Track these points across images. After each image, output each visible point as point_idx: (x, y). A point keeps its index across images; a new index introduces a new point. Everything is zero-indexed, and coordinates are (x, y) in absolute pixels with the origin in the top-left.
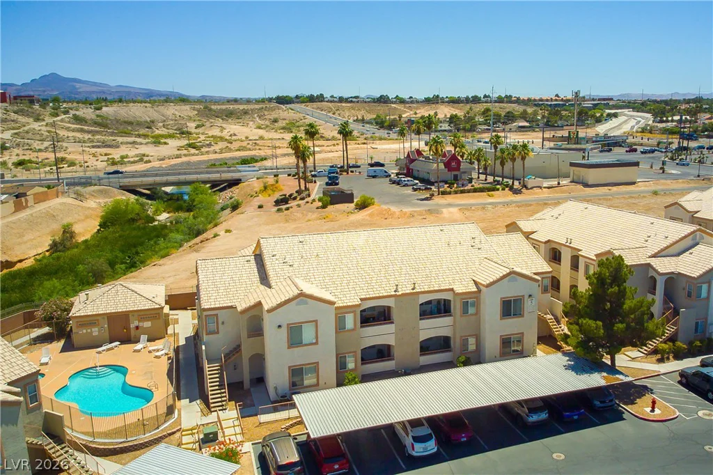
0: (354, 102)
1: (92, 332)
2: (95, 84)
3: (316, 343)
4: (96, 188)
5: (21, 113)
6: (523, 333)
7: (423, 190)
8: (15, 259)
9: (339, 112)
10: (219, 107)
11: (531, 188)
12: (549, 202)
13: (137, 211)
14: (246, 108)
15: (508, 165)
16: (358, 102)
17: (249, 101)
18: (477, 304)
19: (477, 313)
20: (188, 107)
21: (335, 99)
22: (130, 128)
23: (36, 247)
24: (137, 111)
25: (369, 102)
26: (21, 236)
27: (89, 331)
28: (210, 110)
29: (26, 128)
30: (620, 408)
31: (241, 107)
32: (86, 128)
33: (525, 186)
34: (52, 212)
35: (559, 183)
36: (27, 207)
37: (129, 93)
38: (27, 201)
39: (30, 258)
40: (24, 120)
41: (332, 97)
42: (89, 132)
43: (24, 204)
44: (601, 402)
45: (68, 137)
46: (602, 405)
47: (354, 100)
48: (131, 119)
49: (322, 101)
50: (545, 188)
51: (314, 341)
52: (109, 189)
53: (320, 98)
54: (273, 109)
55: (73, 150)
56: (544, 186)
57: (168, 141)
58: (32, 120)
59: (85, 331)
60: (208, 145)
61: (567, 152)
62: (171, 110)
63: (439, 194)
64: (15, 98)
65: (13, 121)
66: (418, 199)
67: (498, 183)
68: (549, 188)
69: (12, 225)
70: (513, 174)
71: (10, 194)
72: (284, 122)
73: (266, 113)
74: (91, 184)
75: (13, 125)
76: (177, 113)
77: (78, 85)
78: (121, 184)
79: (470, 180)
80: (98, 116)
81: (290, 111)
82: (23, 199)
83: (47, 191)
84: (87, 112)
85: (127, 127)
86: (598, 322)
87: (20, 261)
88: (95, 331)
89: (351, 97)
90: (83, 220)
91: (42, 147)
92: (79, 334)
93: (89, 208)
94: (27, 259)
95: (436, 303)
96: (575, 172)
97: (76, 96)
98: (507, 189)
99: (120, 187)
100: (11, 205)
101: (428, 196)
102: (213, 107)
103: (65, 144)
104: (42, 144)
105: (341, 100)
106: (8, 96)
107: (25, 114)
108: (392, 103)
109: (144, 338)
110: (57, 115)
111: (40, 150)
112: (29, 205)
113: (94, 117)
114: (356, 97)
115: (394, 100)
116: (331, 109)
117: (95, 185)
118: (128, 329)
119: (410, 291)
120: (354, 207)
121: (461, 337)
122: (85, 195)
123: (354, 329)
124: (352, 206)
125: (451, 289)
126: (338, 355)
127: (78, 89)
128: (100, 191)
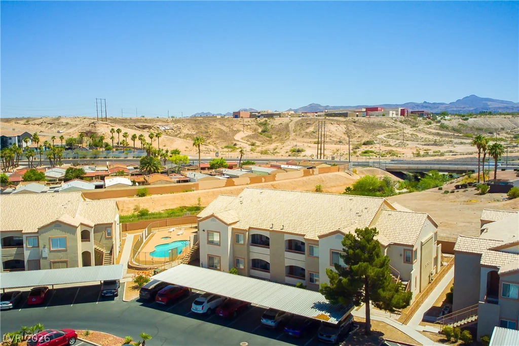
2: (502, 102)
3: (220, 245)
5: (404, 122)
22: (476, 133)
29: (399, 132)
32: (442, 132)
36: (313, 174)
38: (313, 171)
40: (403, 127)
42: (440, 135)
43: (311, 173)
52: (376, 170)
58: (409, 126)
71: (304, 166)
75: (393, 129)
77: (489, 103)
82: (311, 170)
83: (330, 168)
85: (474, 133)
93: (352, 179)
99: (386, 169)
100: (301, 173)
106: (406, 111)
107: (408, 123)
110: (430, 124)
112: (315, 173)
113: (456, 125)
117: (371, 167)
119: (280, 230)
120: (507, 197)
121: (309, 271)
122: (357, 173)
123: (244, 244)
124: (505, 195)
125: (304, 235)
126: (235, 257)
127: (489, 105)
128: (369, 170)
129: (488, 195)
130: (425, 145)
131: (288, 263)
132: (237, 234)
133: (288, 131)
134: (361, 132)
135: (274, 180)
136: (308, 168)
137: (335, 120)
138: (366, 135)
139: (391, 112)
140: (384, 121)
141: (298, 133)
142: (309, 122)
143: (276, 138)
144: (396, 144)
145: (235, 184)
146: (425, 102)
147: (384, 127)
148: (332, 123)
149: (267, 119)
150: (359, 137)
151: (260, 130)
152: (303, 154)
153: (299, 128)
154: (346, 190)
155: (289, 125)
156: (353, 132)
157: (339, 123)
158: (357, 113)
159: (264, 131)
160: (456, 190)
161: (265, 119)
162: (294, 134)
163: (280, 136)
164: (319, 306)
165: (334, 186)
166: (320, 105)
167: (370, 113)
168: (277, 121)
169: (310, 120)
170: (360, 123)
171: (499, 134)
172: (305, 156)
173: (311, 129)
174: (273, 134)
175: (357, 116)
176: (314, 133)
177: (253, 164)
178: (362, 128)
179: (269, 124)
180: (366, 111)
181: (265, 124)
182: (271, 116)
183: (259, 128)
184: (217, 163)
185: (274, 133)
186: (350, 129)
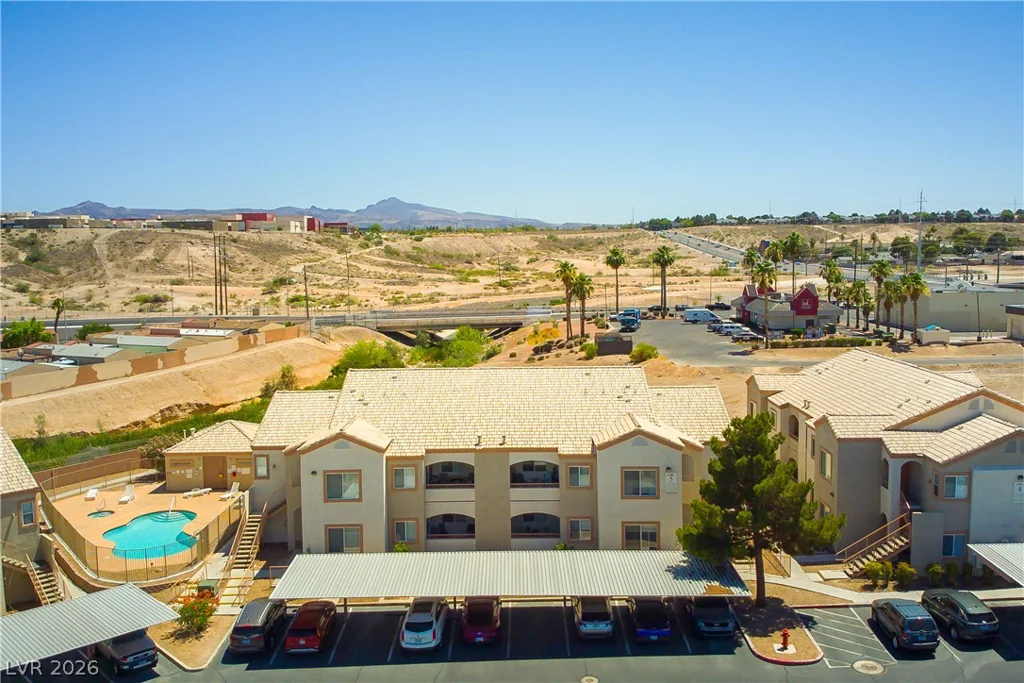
0: (761, 223)
1: (185, 474)
2: (439, 211)
3: (360, 500)
4: (349, 328)
5: (324, 243)
6: (659, 523)
7: (746, 341)
8: (218, 403)
9: (729, 238)
10: (567, 236)
11: (928, 344)
12: (941, 365)
13: (383, 357)
14: (602, 237)
15: (896, 308)
16: (767, 223)
17: (610, 228)
18: (592, 472)
19: (593, 486)
20: (527, 237)
21: (733, 221)
22: (446, 263)
23: (247, 391)
24: (463, 243)
25: (785, 223)
26: (234, 377)
27: (183, 472)
28: (556, 240)
29: (324, 261)
30: (743, 640)
31: (596, 236)
32: (394, 262)
33: (917, 341)
34: (282, 353)
35: (979, 339)
36: (255, 345)
37: (477, 222)
38: (256, 339)
39: (236, 403)
40: (326, 252)
41: (730, 217)
42: (395, 267)
43: (252, 342)
44: (707, 625)
45: (369, 272)
46: (707, 629)
47: (762, 220)
48: (453, 253)
49: (712, 224)
50: (952, 344)
51: (357, 497)
52: (363, 331)
53: (711, 220)
54: (636, 237)
55: (364, 287)
56: (951, 341)
57: (479, 278)
58: (335, 251)
59: (178, 472)
60: (524, 283)
61: (1013, 290)
62: (506, 242)
63: (767, 347)
64: (326, 225)
65: (313, 252)
66: (730, 353)
67: (878, 334)
68: (959, 345)
69: (228, 365)
70: (902, 322)
71: (236, 330)
72: (647, 254)
73: (625, 242)
74: (345, 324)
75: (311, 256)
76: (512, 244)
78: (379, 325)
79: (832, 330)
80: (414, 248)
81: (660, 238)
82: (251, 336)
83: (283, 330)
84: (404, 244)
85: (443, 262)
86: (713, 506)
87: (224, 406)
88: (189, 473)
89: (758, 217)
90: (316, 365)
91: (331, 283)
92: (174, 473)
93: (330, 351)
94: (232, 404)
95: (551, 470)
96: (1015, 323)
97: (417, 226)
98: (884, 344)
99: (378, 328)
100: (234, 343)
101: (749, 349)
102: (560, 237)
103: (357, 280)
104: (332, 279)
105: (741, 221)
106: (317, 223)
107: (330, 244)
108: (821, 223)
109: (236, 485)
110: (367, 246)
111: (327, 286)
112: (258, 343)
113: (409, 249)
114: (765, 217)
115: (826, 219)
116: (720, 234)
117: (350, 325)
118: (225, 474)
119: (498, 446)
120: (629, 359)
121: (568, 518)
122: (332, 337)
123: (416, 489)
124: (626, 358)
125: (556, 450)
126: (393, 520)
127: (420, 216)
128: (351, 332)
129: (597, 359)
130: (388, 284)
131: (517, 510)
132: (397, 468)
133: (97, 259)
134: (256, 262)
135: (182, 363)
136: (244, 333)
137: (197, 237)
138: (267, 266)
139: (292, 223)
140: (290, 240)
141: (120, 262)
142: (141, 239)
143: (70, 273)
144: (336, 284)
145: (99, 377)
146: (313, 207)
147: (292, 251)
148: (193, 241)
149: (35, 231)
150: (253, 270)
151: (22, 256)
152: (168, 305)
153: (119, 252)
154: (332, 371)
155: (95, 246)
156: (238, 260)
157: (204, 242)
158: (230, 224)
159: (32, 260)
160: (537, 357)
161: (30, 231)
162: (111, 264)
163: (78, 269)
164: (678, 573)
165: (306, 367)
166: (103, 206)
167: (252, 223)
168: (62, 237)
169: (142, 234)
170: (247, 243)
171: (479, 264)
172: (178, 310)
173: (148, 254)
174: (59, 265)
175: (230, 229)
176: (158, 261)
177: (109, 330)
178: (255, 253)
179: (42, 243)
180: (244, 220)
181: (32, 243)
182: (42, 224)
183: (20, 252)
184: (26, 331)
185: (61, 262)
186: (230, 254)
